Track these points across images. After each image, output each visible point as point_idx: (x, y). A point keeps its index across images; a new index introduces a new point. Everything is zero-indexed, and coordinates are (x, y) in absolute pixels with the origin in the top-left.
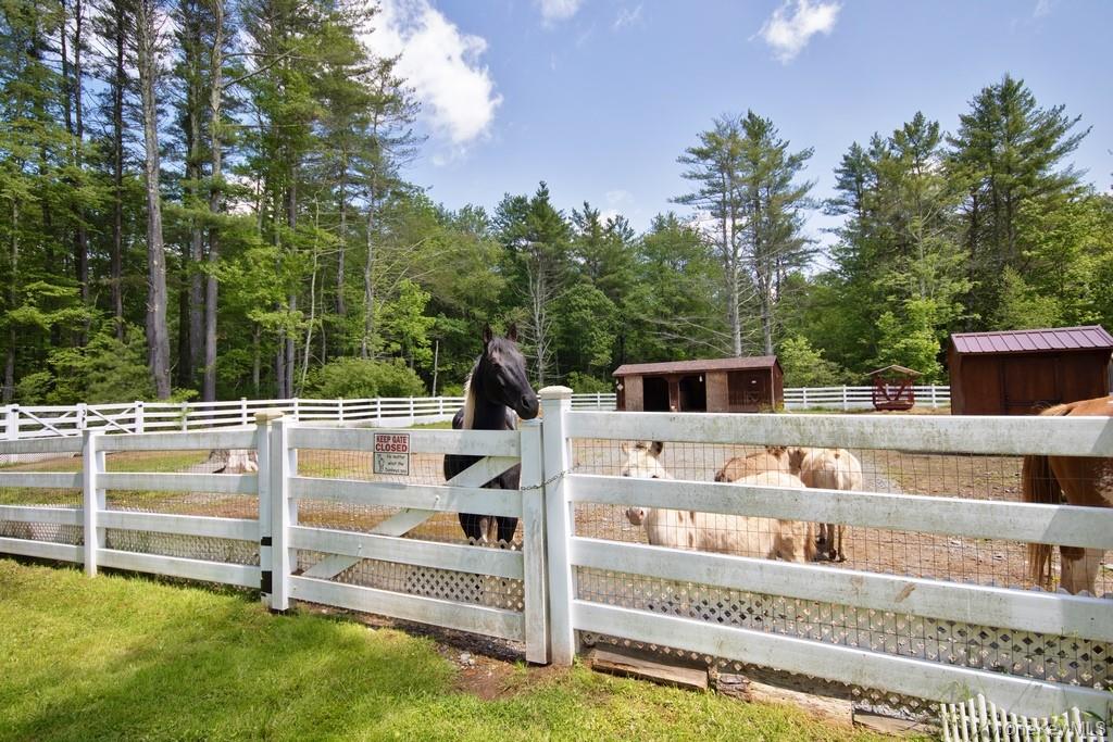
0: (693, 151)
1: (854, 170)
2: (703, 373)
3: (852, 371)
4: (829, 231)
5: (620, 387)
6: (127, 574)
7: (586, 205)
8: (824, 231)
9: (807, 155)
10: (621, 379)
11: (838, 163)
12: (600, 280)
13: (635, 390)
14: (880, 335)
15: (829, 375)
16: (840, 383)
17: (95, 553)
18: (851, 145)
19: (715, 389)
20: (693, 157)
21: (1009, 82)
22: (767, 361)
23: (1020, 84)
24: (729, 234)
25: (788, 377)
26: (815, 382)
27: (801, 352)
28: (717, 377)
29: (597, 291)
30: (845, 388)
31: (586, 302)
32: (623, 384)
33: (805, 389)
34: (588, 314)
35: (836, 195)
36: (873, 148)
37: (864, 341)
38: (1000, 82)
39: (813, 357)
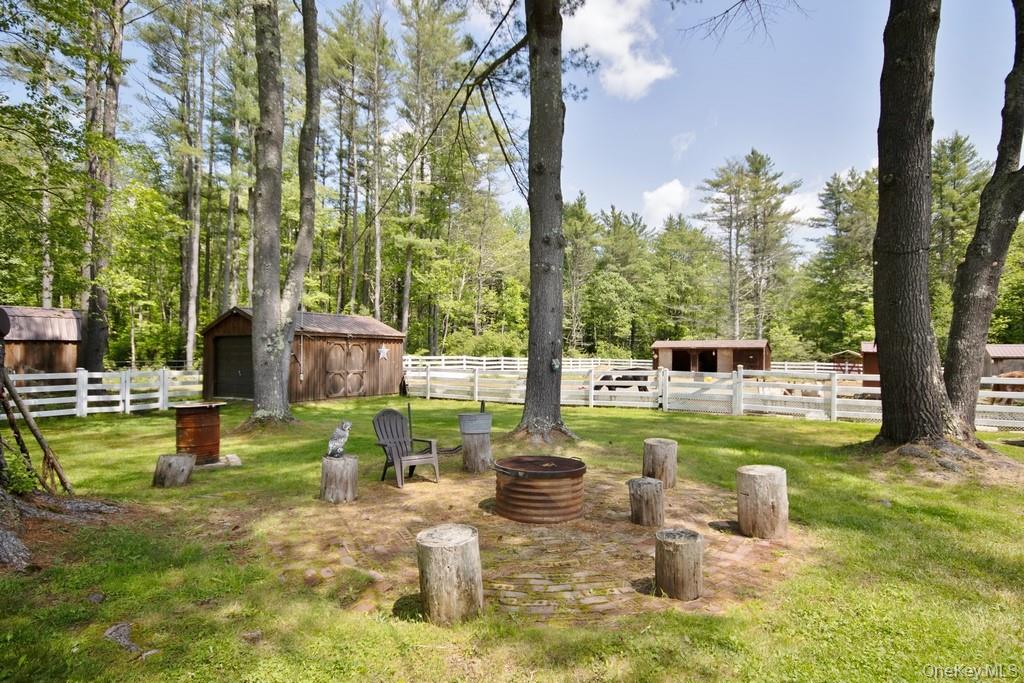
0: (708, 182)
1: (834, 194)
2: (716, 350)
3: (822, 351)
4: (812, 240)
5: (656, 356)
6: (600, 407)
7: (613, 208)
8: (807, 240)
9: (796, 185)
10: (656, 351)
11: (823, 189)
12: (623, 269)
13: (667, 358)
14: (845, 325)
15: (805, 354)
16: (813, 359)
17: (592, 402)
18: (833, 175)
19: (722, 360)
20: (708, 186)
21: (957, 138)
22: (761, 343)
23: (966, 139)
24: (734, 246)
25: (774, 354)
26: (795, 358)
27: (785, 337)
28: (725, 353)
29: (621, 278)
30: (816, 363)
31: (612, 287)
32: (658, 354)
33: (786, 363)
34: (613, 296)
35: (819, 214)
36: (850, 179)
37: (834, 329)
38: (952, 137)
39: (794, 340)
